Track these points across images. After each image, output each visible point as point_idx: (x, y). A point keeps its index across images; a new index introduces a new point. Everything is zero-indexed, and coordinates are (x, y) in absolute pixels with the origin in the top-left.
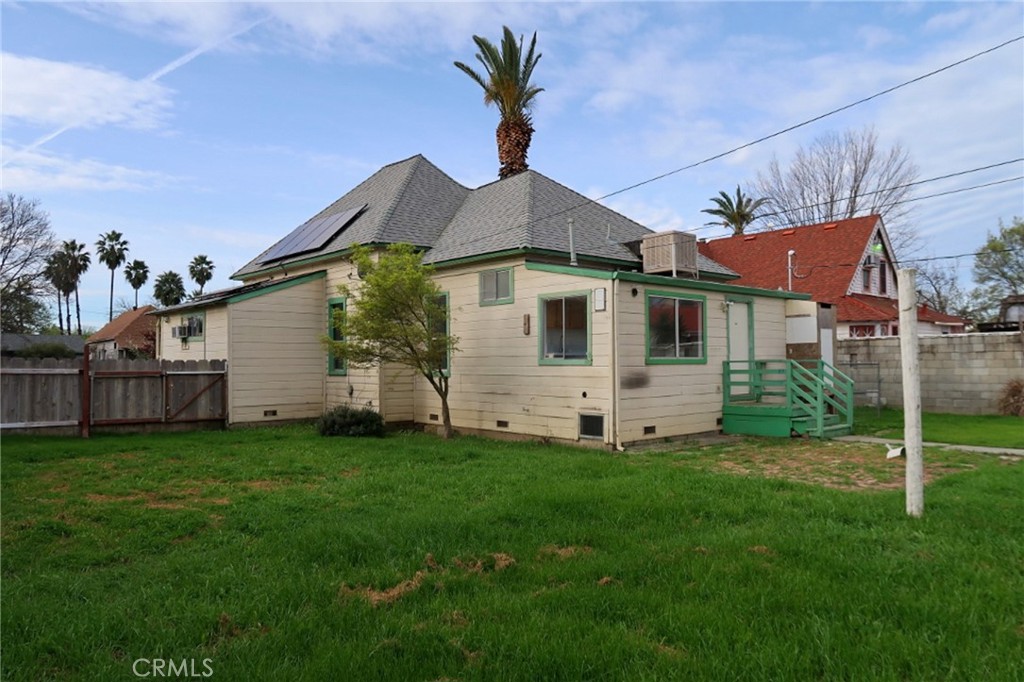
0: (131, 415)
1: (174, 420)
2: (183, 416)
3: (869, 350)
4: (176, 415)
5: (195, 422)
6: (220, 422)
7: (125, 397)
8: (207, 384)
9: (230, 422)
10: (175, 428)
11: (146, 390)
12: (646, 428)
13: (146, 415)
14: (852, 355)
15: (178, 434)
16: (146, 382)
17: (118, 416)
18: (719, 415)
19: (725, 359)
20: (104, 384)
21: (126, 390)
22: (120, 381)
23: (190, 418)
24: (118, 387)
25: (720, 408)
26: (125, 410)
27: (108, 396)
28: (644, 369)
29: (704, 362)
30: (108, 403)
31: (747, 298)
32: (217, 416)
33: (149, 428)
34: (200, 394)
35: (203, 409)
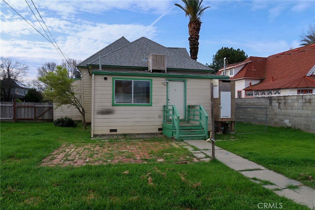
0: (26, 117)
1: (38, 119)
2: (40, 118)
3: (285, 101)
4: (38, 117)
5: (44, 120)
6: (51, 120)
7: (25, 113)
8: (48, 109)
9: (54, 120)
10: (38, 121)
11: (30, 110)
12: (110, 130)
13: (30, 117)
14: (279, 103)
15: (39, 123)
16: (30, 108)
17: (23, 117)
18: (161, 127)
19: (165, 104)
20: (19, 109)
21: (25, 111)
22: (23, 108)
23: (42, 119)
24: (23, 110)
25: (161, 124)
26: (25, 116)
27: (20, 112)
28: (111, 108)
29: (151, 105)
30: (20, 114)
31: (184, 79)
32: (51, 119)
33: (30, 121)
34: (45, 112)
35: (46, 116)
